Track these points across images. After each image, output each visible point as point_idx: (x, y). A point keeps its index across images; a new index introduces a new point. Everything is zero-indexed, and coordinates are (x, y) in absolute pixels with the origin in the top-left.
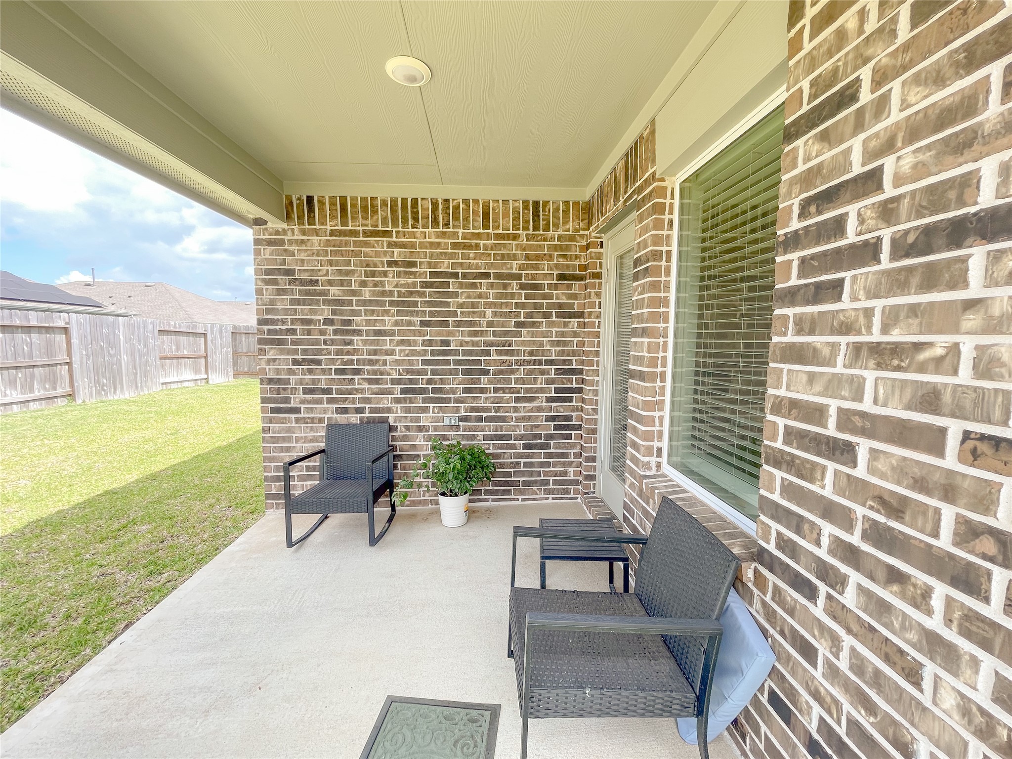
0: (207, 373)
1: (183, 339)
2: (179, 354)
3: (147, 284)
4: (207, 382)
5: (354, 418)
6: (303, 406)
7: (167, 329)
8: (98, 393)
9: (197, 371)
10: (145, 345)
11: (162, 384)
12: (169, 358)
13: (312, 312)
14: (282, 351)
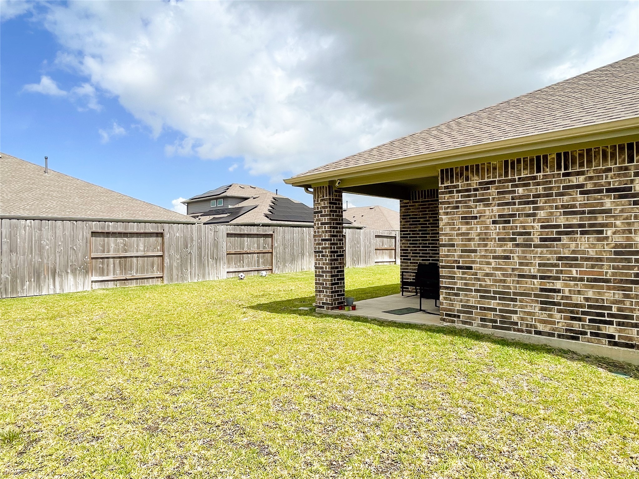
0: (395, 258)
1: (385, 240)
2: (383, 248)
3: (371, 207)
4: (395, 264)
5: (427, 262)
6: (412, 258)
7: (379, 235)
8: (353, 264)
9: (390, 257)
10: (370, 243)
11: (376, 262)
12: (379, 250)
13: (415, 228)
14: (406, 240)
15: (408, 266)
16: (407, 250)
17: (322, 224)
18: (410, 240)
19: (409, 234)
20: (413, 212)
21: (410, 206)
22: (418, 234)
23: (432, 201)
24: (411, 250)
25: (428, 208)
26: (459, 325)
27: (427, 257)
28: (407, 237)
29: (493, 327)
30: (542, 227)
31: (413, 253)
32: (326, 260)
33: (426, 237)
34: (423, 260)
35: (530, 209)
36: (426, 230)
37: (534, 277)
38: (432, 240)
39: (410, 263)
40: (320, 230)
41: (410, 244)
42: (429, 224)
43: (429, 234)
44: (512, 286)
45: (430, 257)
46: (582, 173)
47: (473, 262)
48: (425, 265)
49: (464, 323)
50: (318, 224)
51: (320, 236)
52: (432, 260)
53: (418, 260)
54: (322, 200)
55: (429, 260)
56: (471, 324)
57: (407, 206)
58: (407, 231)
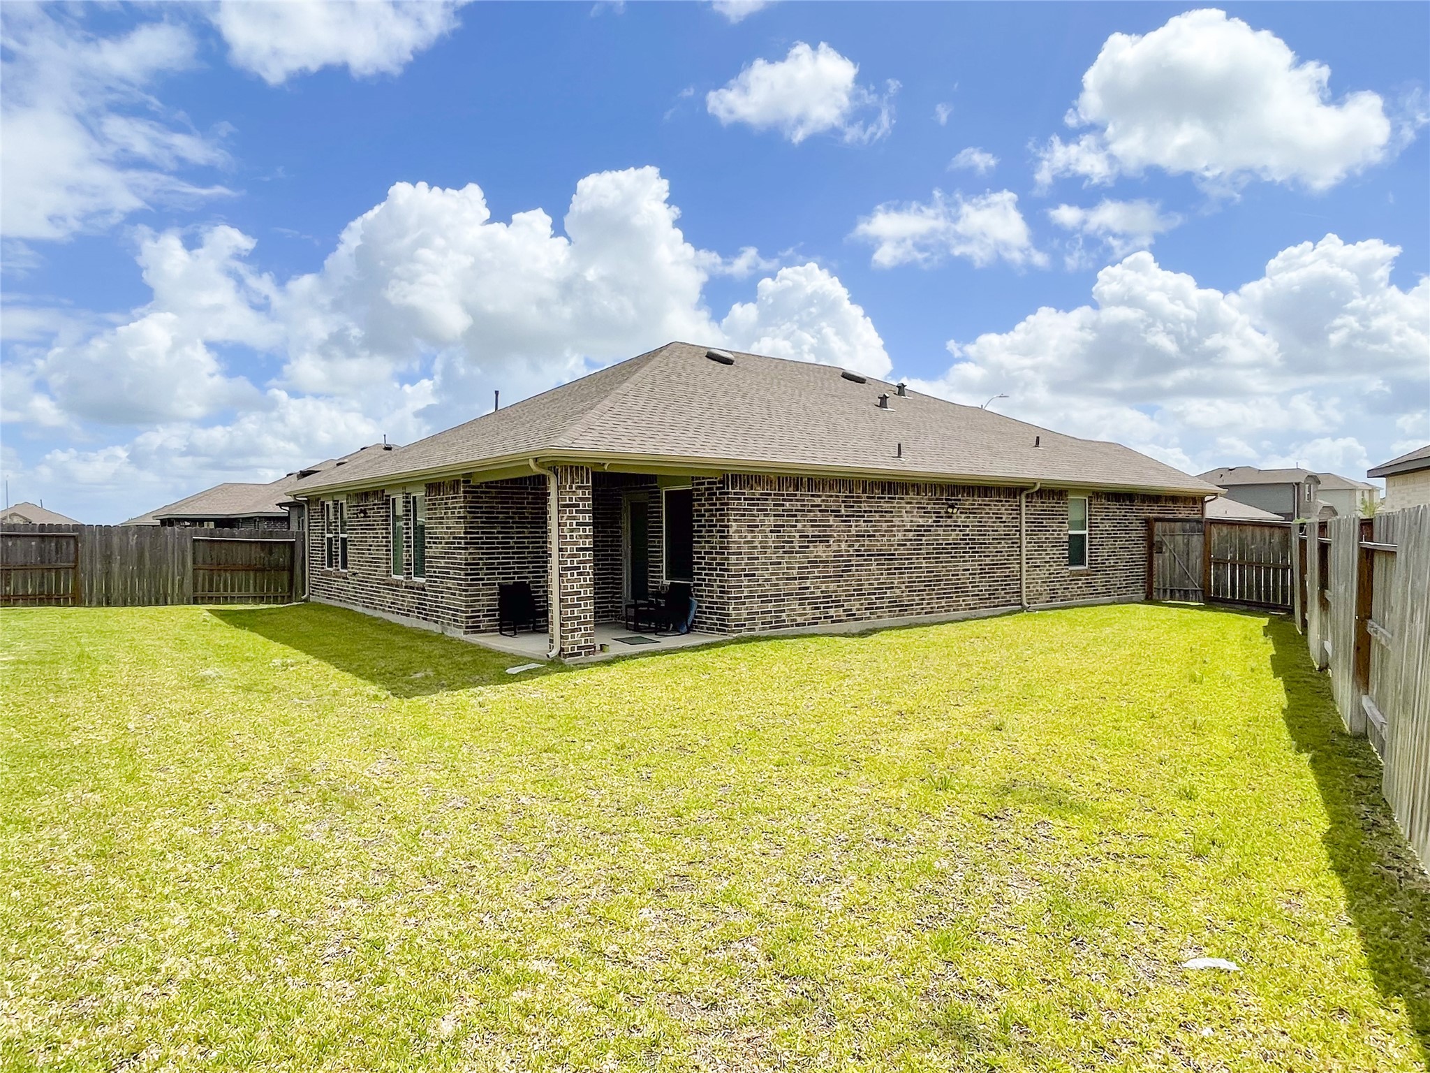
6: (486, 577)
13: (491, 528)
15: (479, 590)
16: (478, 564)
17: (578, 524)
18: (482, 548)
19: (482, 538)
20: (487, 502)
21: (482, 492)
22: (497, 538)
23: (516, 488)
24: (485, 564)
25: (512, 498)
26: (745, 634)
27: (509, 573)
28: (477, 543)
29: (771, 628)
30: (800, 537)
31: (487, 569)
32: (585, 580)
33: (509, 543)
34: (503, 579)
35: (793, 521)
36: (509, 533)
37: (795, 579)
38: (518, 548)
39: (483, 585)
40: (574, 534)
41: (483, 554)
42: (513, 523)
43: (513, 538)
44: (784, 588)
45: (514, 573)
46: (819, 496)
47: (757, 569)
48: (508, 586)
49: (749, 630)
50: (571, 524)
51: (576, 543)
52: (519, 578)
53: (496, 579)
54: (580, 487)
55: (513, 578)
56: (754, 630)
57: (477, 492)
58: (477, 533)
